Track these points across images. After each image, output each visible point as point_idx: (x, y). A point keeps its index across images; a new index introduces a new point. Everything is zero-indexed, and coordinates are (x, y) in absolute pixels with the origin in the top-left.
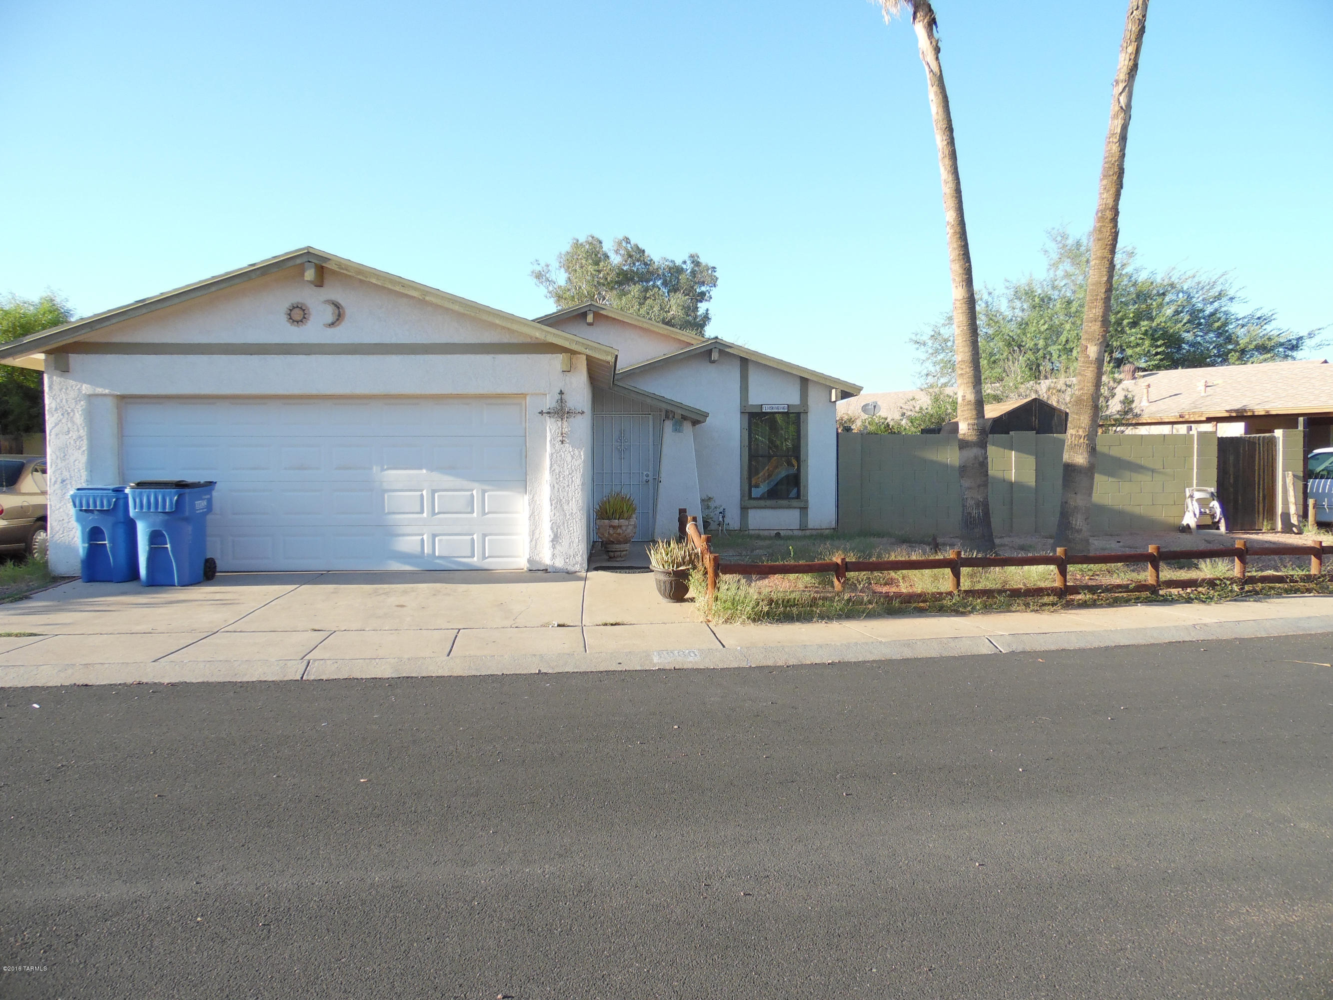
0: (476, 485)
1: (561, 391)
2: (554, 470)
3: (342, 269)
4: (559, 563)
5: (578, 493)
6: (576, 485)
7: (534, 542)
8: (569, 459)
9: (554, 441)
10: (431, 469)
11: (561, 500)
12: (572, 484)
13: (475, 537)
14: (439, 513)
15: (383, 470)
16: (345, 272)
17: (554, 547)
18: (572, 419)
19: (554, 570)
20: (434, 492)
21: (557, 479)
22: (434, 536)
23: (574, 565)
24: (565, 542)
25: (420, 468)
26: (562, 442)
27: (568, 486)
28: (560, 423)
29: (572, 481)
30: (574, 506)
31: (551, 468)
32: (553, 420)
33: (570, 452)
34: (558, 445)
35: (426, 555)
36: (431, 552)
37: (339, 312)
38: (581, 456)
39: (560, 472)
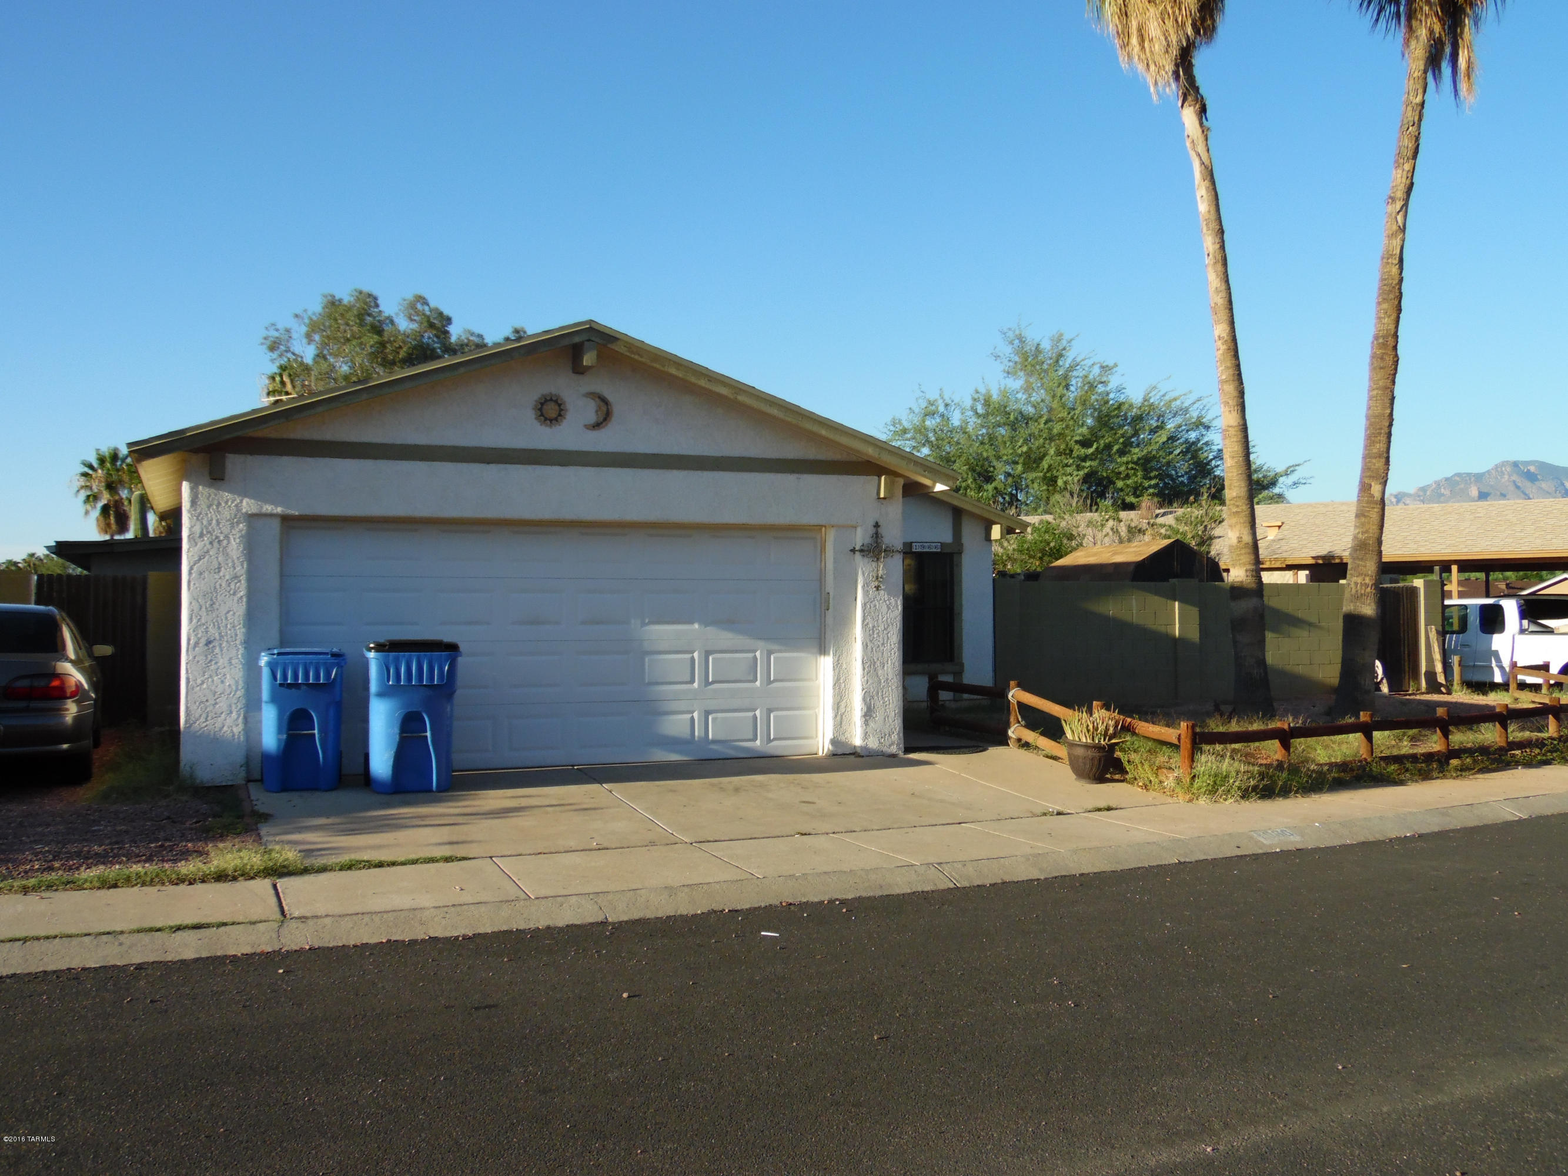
0: (761, 644)
1: (877, 523)
2: (868, 624)
4: (873, 744)
5: (895, 654)
6: (892, 643)
7: (839, 718)
8: (884, 608)
9: (868, 586)
10: (706, 623)
11: (875, 663)
12: (887, 642)
13: (758, 713)
14: (713, 682)
15: (644, 624)
17: (866, 723)
18: (889, 560)
19: (868, 754)
20: (708, 653)
21: (870, 635)
22: (707, 713)
23: (890, 746)
24: (879, 716)
25: (691, 622)
26: (877, 588)
27: (883, 644)
28: (874, 564)
29: (888, 638)
30: (889, 670)
31: (863, 621)
32: (866, 560)
33: (885, 601)
34: (872, 592)
35: (696, 739)
36: (703, 734)
37: (608, 409)
38: (897, 606)
39: (874, 627)
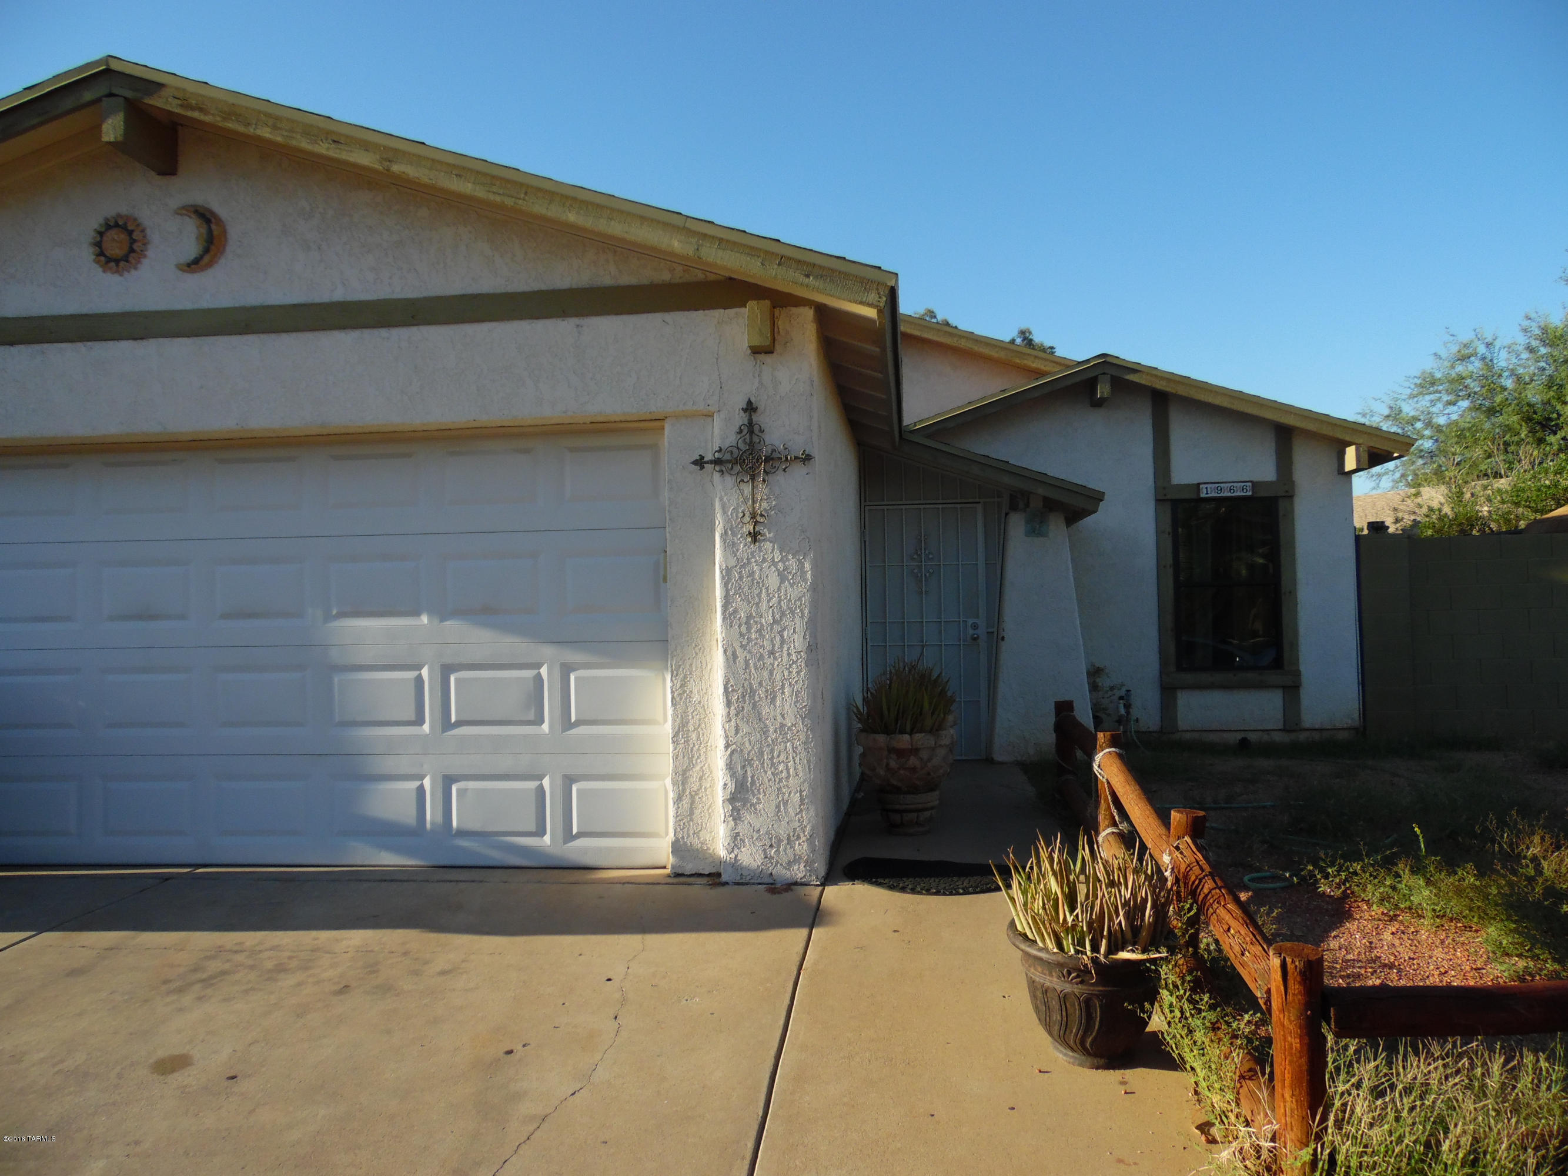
0: (548, 651)
1: (749, 403)
2: (736, 611)
3: (193, 108)
4: (750, 858)
5: (798, 673)
6: (792, 651)
7: (686, 800)
8: (773, 581)
9: (734, 534)
10: (442, 613)
11: (753, 692)
12: (781, 647)
13: (546, 782)
14: (459, 723)
15: (328, 618)
16: (196, 115)
17: (736, 816)
18: (779, 477)
19: (738, 879)
20: (447, 670)
21: (742, 635)
22: (448, 781)
23: (790, 863)
24: (766, 804)
25: (416, 613)
26: (755, 536)
27: (772, 653)
28: (747, 489)
29: (783, 641)
30: (787, 707)
31: (725, 607)
32: (730, 480)
33: (774, 563)
34: (744, 546)
35: (428, 826)
36: (440, 819)
37: (210, 232)
38: (803, 573)
39: (749, 617)
